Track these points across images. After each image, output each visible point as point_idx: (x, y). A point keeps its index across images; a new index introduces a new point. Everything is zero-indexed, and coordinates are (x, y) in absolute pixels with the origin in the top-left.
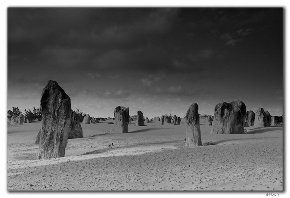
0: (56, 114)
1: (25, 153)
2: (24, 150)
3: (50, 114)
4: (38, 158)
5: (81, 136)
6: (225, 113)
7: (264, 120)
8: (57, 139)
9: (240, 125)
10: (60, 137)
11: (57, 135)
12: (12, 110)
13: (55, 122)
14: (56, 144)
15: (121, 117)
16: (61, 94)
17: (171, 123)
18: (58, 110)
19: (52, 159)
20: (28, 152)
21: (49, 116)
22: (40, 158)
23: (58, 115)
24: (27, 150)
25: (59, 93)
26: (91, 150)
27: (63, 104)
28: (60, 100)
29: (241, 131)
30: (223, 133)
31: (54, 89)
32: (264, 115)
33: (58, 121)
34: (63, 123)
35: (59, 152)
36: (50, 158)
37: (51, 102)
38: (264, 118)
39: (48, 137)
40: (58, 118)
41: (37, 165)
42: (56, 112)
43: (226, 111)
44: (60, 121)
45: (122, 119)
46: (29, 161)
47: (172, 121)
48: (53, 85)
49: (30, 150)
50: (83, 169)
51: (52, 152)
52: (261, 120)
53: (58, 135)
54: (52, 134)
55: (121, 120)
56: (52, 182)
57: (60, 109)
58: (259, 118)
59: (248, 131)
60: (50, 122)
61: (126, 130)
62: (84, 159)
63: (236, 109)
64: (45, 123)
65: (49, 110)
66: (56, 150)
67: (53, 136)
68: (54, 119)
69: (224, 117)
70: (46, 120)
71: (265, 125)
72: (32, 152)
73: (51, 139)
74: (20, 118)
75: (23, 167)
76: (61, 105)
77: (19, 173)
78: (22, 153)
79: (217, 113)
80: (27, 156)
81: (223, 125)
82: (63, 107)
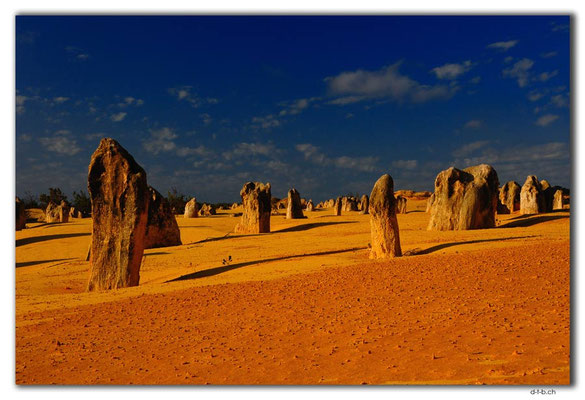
0: (118, 204)
1: (66, 278)
2: (65, 272)
3: (107, 203)
4: (88, 288)
5: (178, 243)
6: (456, 189)
7: (538, 200)
8: (122, 252)
9: (485, 212)
10: (127, 247)
11: (122, 245)
12: (48, 194)
13: (117, 218)
14: (121, 261)
15: (256, 202)
16: (126, 164)
17: (357, 210)
18: (123, 196)
19: (114, 290)
20: (72, 277)
21: (105, 207)
22: (91, 288)
23: (123, 205)
24: (70, 274)
25: (123, 164)
26: (191, 271)
27: (131, 184)
28: (125, 177)
29: (489, 224)
30: (452, 229)
31: (113, 154)
32: (537, 189)
33: (123, 216)
34: (133, 220)
35: (127, 277)
36: (110, 288)
37: (109, 180)
38: (537, 196)
39: (105, 249)
40: (123, 212)
41: (81, 303)
42: (118, 201)
43: (458, 185)
44: (126, 218)
45: (257, 206)
46: (68, 296)
47: (360, 207)
48: (111, 148)
49: (76, 273)
50: (162, 309)
51: (114, 276)
52: (533, 200)
53: (125, 243)
54: (112, 242)
55: (255, 209)
56: (99, 337)
57: (125, 193)
58: (528, 196)
59: (502, 224)
60: (107, 220)
61: (265, 228)
62: (171, 290)
63: (477, 181)
64: (97, 221)
65: (106, 197)
66: (121, 273)
67: (114, 247)
68: (115, 213)
69: (454, 197)
70: (99, 215)
71: (540, 210)
72: (79, 277)
73: (111, 251)
74: (63, 209)
75: (54, 307)
76: (128, 187)
77: (44, 320)
78: (61, 278)
79: (441, 189)
80: (68, 286)
81: (453, 213)
82: (132, 189)
